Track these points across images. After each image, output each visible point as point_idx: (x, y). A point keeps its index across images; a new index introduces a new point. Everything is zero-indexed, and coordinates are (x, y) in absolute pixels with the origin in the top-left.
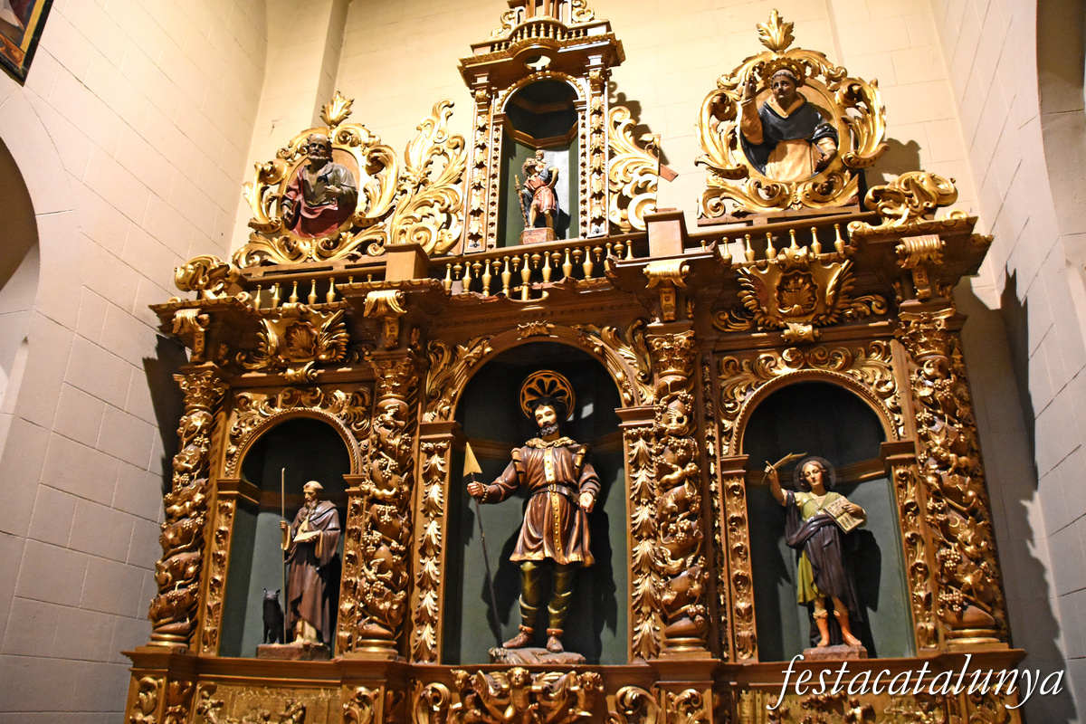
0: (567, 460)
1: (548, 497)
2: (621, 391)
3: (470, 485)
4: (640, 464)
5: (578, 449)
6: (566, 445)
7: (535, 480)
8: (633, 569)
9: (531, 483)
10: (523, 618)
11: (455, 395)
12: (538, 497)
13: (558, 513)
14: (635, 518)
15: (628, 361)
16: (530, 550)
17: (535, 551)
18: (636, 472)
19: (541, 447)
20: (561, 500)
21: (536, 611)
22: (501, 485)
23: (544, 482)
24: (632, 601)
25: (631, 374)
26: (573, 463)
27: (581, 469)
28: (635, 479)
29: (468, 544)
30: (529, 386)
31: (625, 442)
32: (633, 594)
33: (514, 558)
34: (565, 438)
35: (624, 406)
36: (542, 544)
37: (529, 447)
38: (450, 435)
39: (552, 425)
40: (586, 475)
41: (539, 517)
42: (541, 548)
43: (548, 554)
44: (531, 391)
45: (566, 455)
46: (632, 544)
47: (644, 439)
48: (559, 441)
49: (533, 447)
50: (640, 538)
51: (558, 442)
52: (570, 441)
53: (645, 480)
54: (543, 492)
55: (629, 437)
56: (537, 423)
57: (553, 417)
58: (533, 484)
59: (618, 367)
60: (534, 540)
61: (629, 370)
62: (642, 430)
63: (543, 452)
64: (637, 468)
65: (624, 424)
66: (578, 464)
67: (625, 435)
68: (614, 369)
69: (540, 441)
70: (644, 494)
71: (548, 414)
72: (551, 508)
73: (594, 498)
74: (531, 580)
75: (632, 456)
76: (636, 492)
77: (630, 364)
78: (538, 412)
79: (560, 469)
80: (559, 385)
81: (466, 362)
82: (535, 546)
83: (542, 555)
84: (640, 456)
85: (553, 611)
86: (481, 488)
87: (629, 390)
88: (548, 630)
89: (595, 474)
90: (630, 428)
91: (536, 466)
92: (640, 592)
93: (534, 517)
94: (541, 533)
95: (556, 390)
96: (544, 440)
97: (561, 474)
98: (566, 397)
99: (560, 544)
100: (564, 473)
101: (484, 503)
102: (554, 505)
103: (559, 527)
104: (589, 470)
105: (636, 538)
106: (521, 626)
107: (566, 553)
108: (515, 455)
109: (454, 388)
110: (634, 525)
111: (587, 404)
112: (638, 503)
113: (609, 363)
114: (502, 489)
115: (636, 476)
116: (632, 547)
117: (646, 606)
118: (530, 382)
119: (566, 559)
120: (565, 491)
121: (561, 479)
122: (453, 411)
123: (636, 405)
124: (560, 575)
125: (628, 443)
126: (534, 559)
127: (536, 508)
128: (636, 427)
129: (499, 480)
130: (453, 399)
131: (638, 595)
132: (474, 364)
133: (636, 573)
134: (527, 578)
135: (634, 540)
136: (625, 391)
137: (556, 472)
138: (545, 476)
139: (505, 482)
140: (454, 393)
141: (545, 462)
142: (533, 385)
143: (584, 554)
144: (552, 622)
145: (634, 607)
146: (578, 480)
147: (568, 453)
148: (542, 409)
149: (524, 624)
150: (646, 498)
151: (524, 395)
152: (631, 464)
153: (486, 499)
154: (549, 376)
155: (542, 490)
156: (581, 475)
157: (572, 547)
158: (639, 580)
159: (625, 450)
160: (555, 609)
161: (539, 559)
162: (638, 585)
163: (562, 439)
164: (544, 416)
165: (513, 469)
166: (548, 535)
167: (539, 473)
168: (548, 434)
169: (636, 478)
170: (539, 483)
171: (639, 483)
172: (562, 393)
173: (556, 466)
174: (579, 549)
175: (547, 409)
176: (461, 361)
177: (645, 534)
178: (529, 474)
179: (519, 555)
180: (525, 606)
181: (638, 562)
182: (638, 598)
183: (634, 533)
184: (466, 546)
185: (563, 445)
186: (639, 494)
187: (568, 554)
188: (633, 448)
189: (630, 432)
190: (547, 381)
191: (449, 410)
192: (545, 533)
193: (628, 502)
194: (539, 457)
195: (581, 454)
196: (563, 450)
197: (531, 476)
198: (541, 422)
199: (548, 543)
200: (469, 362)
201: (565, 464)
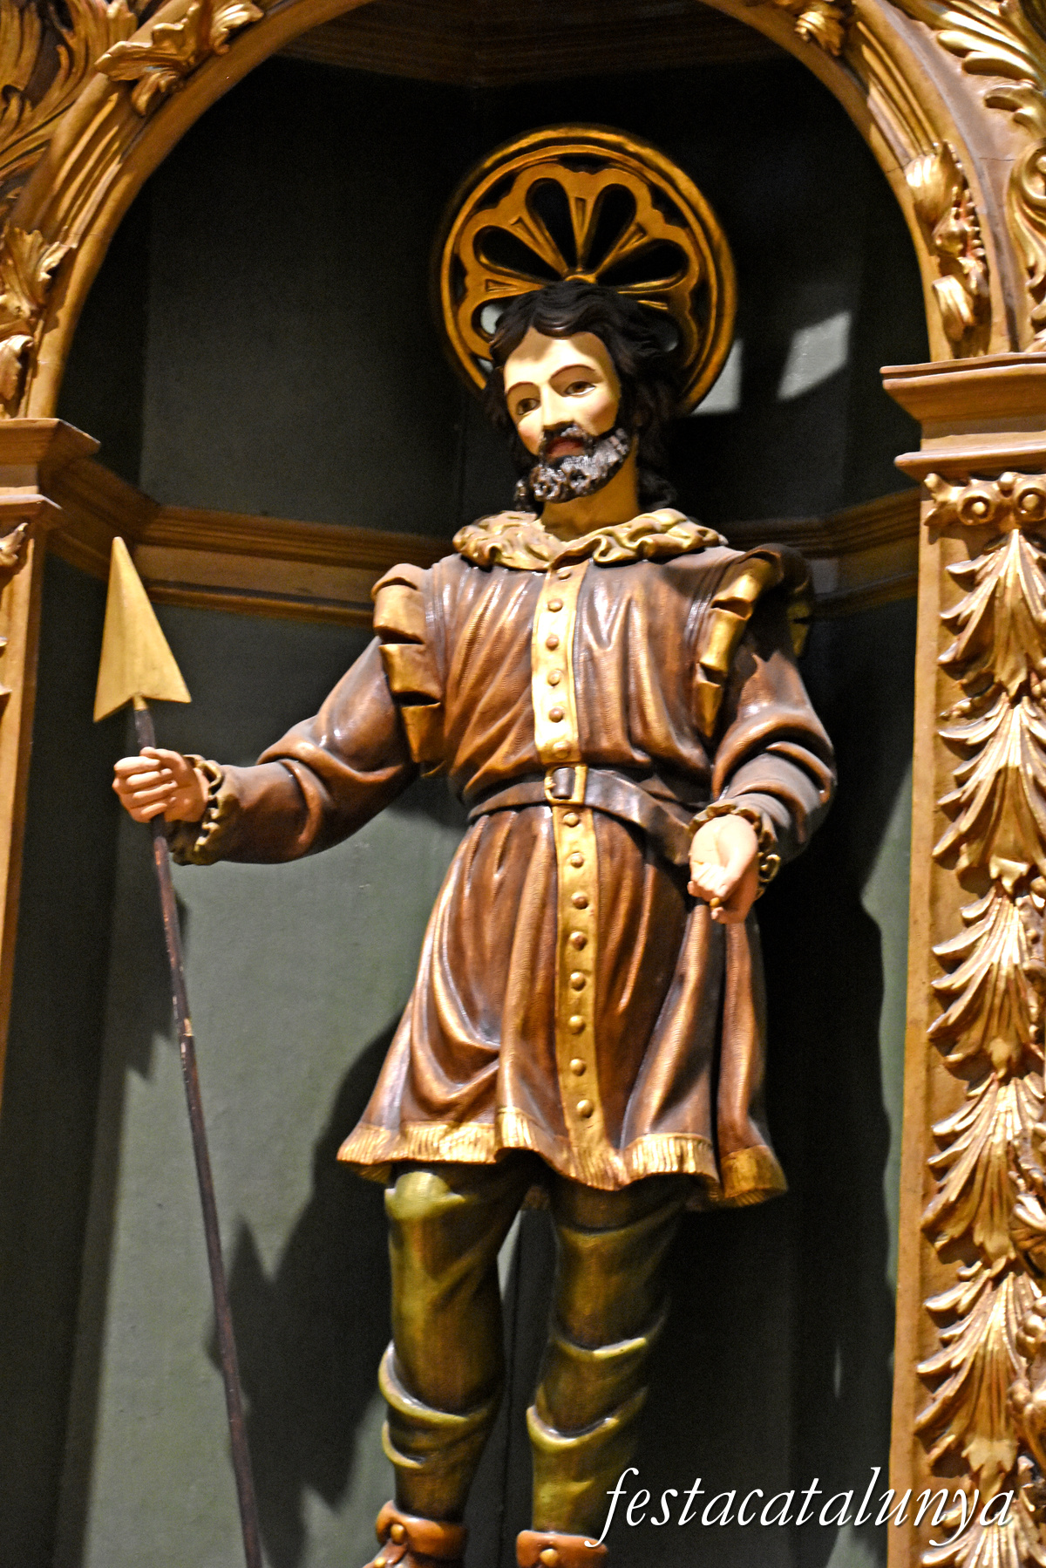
0: (653, 635)
1: (544, 829)
2: (928, 263)
3: (123, 764)
4: (1002, 675)
5: (723, 574)
6: (663, 555)
7: (480, 740)
8: (931, 1231)
9: (463, 754)
10: (400, 1471)
11: (59, 273)
12: (490, 829)
13: (585, 919)
14: (952, 963)
15: (983, 87)
16: (433, 1110)
17: (459, 1113)
18: (973, 714)
19: (522, 559)
20: (606, 851)
21: (466, 1435)
22: (312, 766)
23: (524, 754)
24: (919, 1405)
25: (994, 163)
26: (690, 649)
27: (730, 682)
28: (970, 751)
29: (145, 1069)
30: (486, 219)
31: (928, 554)
32: (925, 1368)
33: (361, 1147)
34: (662, 516)
35: (940, 349)
36: (495, 1078)
37: (468, 560)
38: (28, 494)
39: (588, 445)
40: (758, 717)
41: (489, 936)
42: (485, 1100)
43: (518, 1131)
44: (498, 246)
45: (651, 609)
46: (929, 1097)
47: (1030, 534)
48: (622, 531)
49: (488, 563)
50: (975, 1069)
51: (620, 538)
52: (684, 532)
53: (1015, 761)
54: (519, 808)
55: (946, 525)
56: (511, 427)
57: (597, 397)
58: (472, 765)
59: (923, 124)
60: (455, 1059)
61: (984, 138)
62: (1023, 483)
63: (535, 589)
64: (984, 695)
65: (934, 450)
66: (712, 656)
67: (928, 510)
68: (902, 138)
69: (528, 526)
70: (1007, 834)
71: (571, 382)
72: (551, 894)
73: (764, 844)
74: (435, 1268)
75: (955, 626)
76: (965, 822)
77: (994, 102)
78: (517, 372)
79: (612, 687)
80: (647, 213)
81: (113, 85)
82: (460, 1091)
83: (490, 1136)
84: (1000, 631)
85: (549, 1437)
86: (188, 781)
87: (970, 264)
88: (526, 1536)
89: (803, 713)
90: (954, 472)
91: (492, 666)
92: (959, 1354)
93: (467, 934)
94: (493, 1029)
95: (630, 243)
96: (550, 528)
97: (614, 712)
98: (692, 281)
99: (590, 1082)
100: (630, 703)
101: (208, 857)
102: (567, 874)
103: (589, 993)
104: (776, 692)
105: (957, 1070)
106: (388, 1510)
107: (617, 1132)
108: (391, 607)
109: (52, 234)
110: (946, 998)
111: (816, 316)
112: (977, 881)
113: (876, 99)
114: (312, 787)
115: (973, 733)
116: (930, 1118)
117: (992, 1435)
118: (492, 199)
119: (617, 1162)
120: (631, 803)
121: (612, 739)
122: (48, 360)
123: (999, 346)
124: (587, 1242)
125: (945, 558)
126: (448, 1156)
127: (479, 890)
128: (987, 469)
129: (302, 739)
130: (47, 297)
131: (946, 1373)
132: (161, 99)
133: (946, 1255)
134: (416, 1257)
135: (943, 1076)
136: (949, 267)
137: (589, 701)
138: (530, 724)
139: (332, 747)
140: (52, 259)
141: (539, 643)
142: (511, 215)
143: (717, 1139)
144: (546, 1493)
145: (927, 1435)
146: (711, 747)
147: (666, 596)
148: (539, 353)
149: (404, 1506)
150: (1019, 856)
151: (458, 271)
152: (953, 669)
153: (216, 838)
154: (593, 164)
155: (511, 795)
156: (727, 716)
157: (655, 1097)
158: (961, 1295)
159: (928, 594)
160: (564, 1431)
161: (479, 1156)
162: (951, 1316)
163: (640, 521)
164: (547, 393)
165: (379, 680)
166: (525, 1032)
167: (506, 704)
168: (568, 494)
169: (979, 748)
170: (499, 761)
171: (984, 771)
172: (665, 259)
173: (590, 669)
174: (693, 1105)
175: (564, 353)
176: (87, 72)
177: (1000, 1050)
178: (454, 709)
179: (384, 1134)
180: (409, 1405)
181: (952, 1194)
182: (949, 1389)
183: (945, 1039)
184: (134, 1080)
185: (640, 555)
186: (982, 830)
187: (633, 1134)
188: (969, 582)
189: (954, 495)
190: (582, 190)
191: (27, 357)
192: (512, 1023)
193: (920, 871)
194: (509, 617)
195: (732, 604)
196: (636, 580)
197: (465, 716)
198: (532, 425)
199: (523, 1074)
200: (132, 85)
201: (642, 658)
